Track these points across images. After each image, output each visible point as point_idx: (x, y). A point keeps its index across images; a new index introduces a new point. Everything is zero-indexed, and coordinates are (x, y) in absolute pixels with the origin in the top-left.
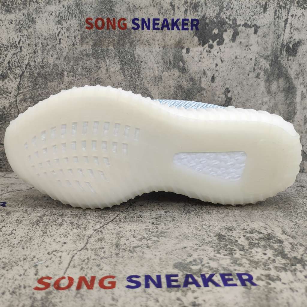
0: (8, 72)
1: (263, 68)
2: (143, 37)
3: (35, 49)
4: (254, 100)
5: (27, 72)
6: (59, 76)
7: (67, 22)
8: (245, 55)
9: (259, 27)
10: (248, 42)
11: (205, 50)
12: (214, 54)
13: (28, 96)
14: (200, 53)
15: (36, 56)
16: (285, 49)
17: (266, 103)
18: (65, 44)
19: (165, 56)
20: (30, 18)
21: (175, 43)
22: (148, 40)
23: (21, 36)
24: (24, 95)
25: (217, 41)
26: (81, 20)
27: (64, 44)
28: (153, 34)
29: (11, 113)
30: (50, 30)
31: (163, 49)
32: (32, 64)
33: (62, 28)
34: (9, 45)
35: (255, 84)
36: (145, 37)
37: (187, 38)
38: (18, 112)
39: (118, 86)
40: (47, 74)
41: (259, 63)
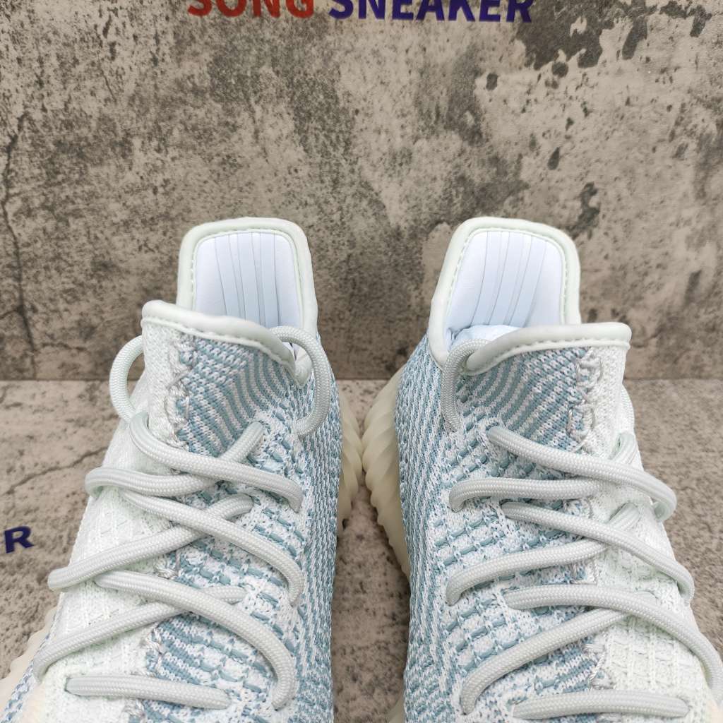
1: (699, 131)
2: (362, 41)
3: (38, 72)
4: (657, 214)
5: (24, 138)
6: (118, 149)
8: (654, 96)
9: (710, 15)
10: (669, 59)
11: (542, 81)
12: (566, 93)
13: (37, 203)
14: (526, 89)
15: (45, 94)
17: (688, 222)
18: (129, 60)
19: (425, 96)
21: (456, 58)
22: (376, 49)
24: (25, 200)
25: (581, 55)
27: (124, 59)
28: (393, 33)
30: (80, 16)
31: (419, 74)
32: (37, 115)
33: (115, 11)
35: (668, 175)
36: (367, 39)
37: (494, 43)
38: (15, 243)
39: (288, 176)
40: (83, 143)
41: (690, 117)
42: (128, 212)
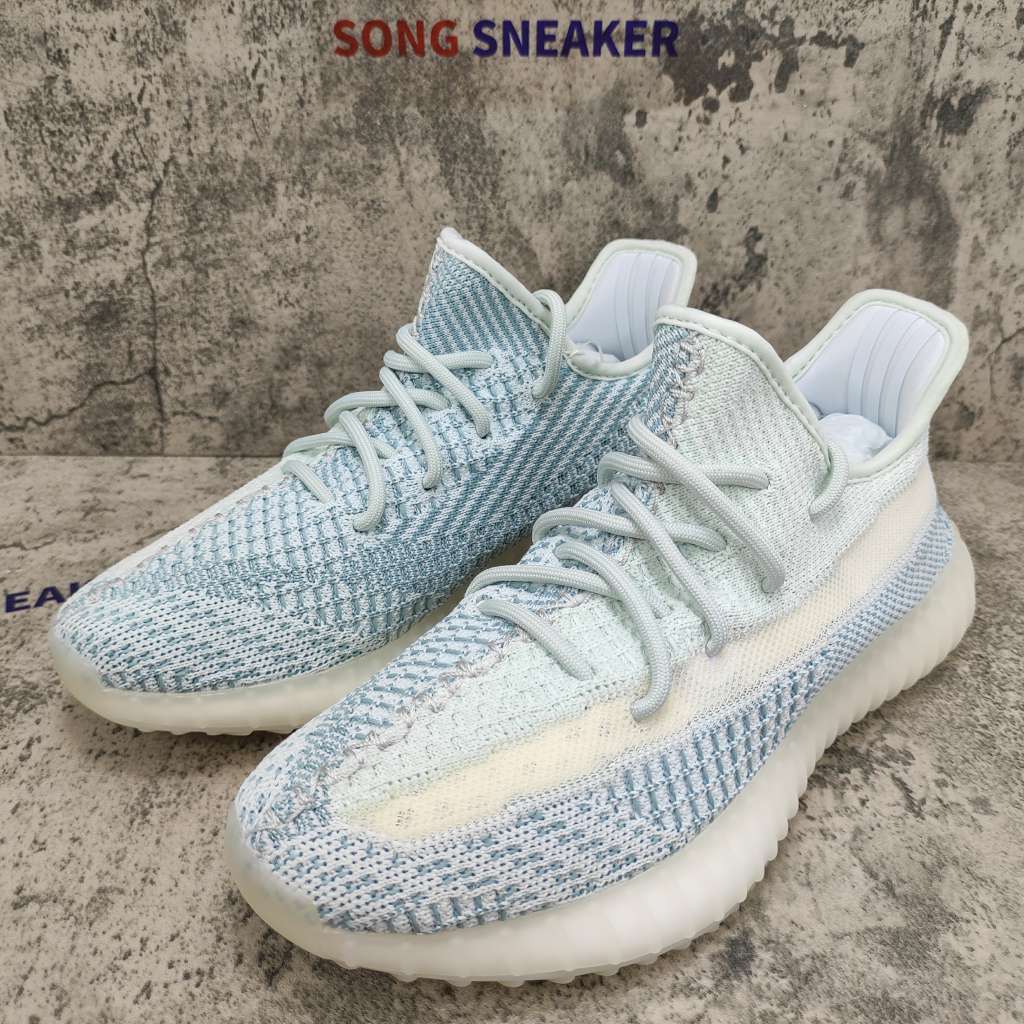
0: (113, 185)
1: (866, 168)
2: (507, 79)
3: (187, 115)
4: (830, 261)
5: (168, 183)
6: (262, 194)
7: (277, 35)
8: (813, 131)
9: (863, 45)
10: (825, 91)
11: (693, 117)
12: (719, 129)
13: (177, 252)
14: (676, 126)
15: (192, 137)
16: (936, 111)
17: (866, 271)
18: (276, 102)
19: (573, 135)
20: (166, 24)
21: (603, 95)
22: (521, 87)
23: (143, 77)
24: (166, 249)
25: (731, 91)
26: (319, 28)
27: (271, 102)
28: (538, 70)
29: (132, 300)
30: (230, 59)
31: (565, 112)
32: (183, 159)
33: (264, 53)
34: (112, 105)
35: (837, 217)
36: (512, 76)
37: (641, 79)
38: (153, 297)
39: (434, 222)
40: (227, 188)
41: (854, 153)
42: (269, 263)
